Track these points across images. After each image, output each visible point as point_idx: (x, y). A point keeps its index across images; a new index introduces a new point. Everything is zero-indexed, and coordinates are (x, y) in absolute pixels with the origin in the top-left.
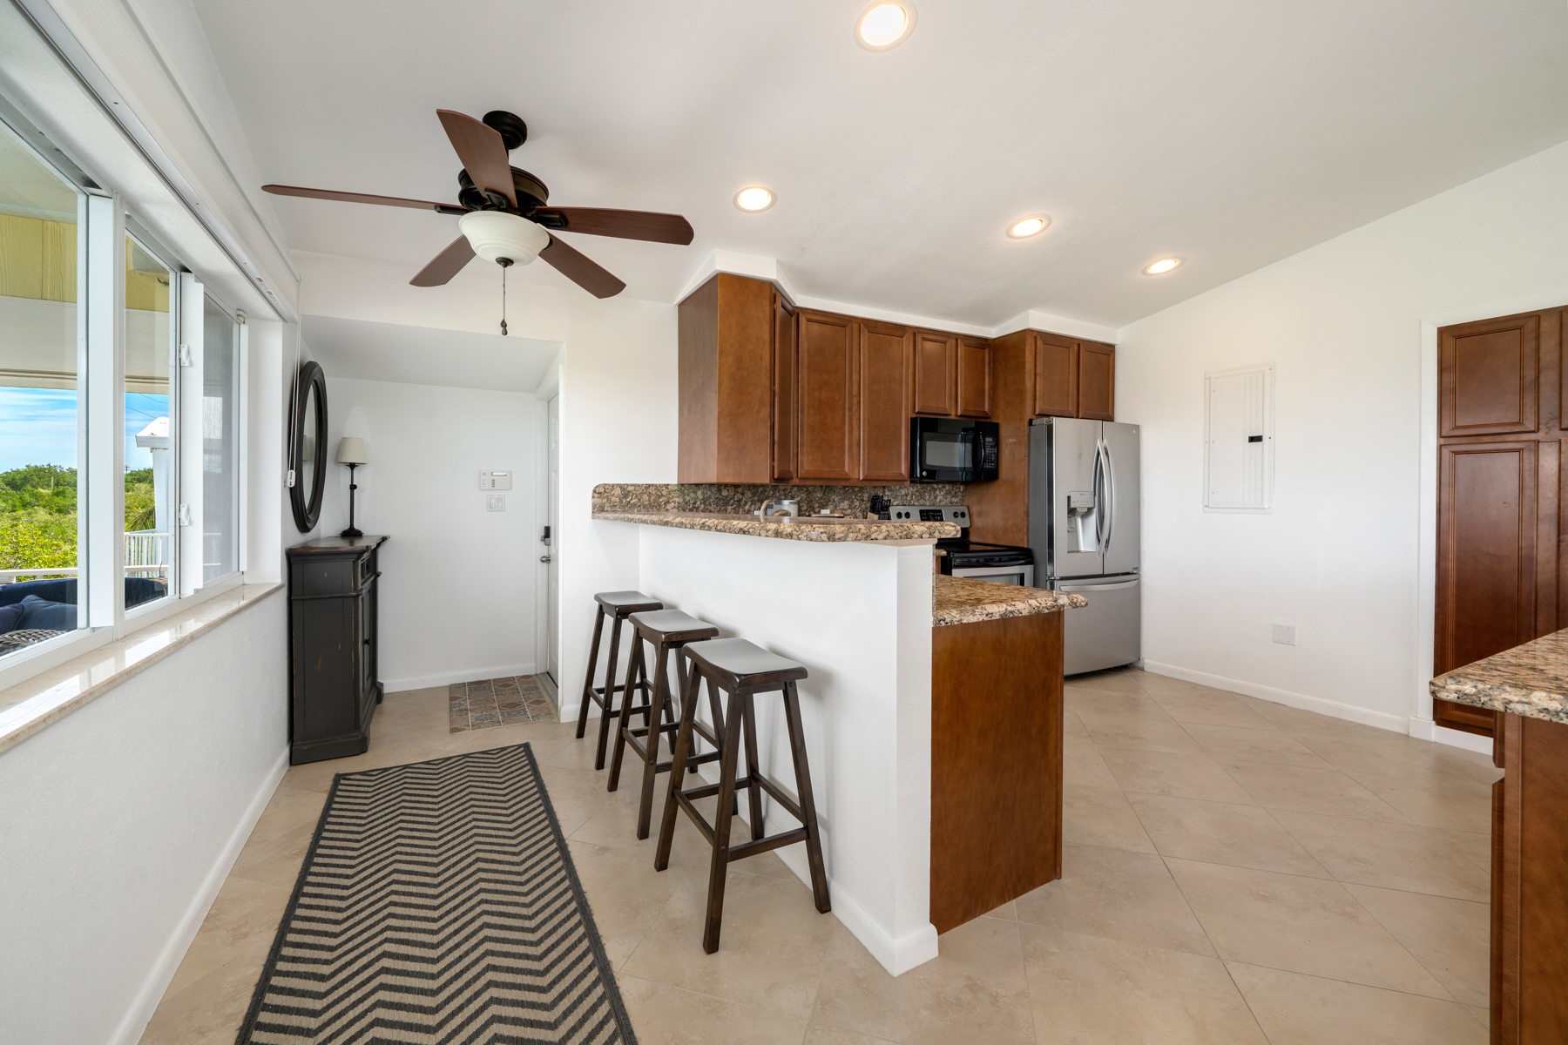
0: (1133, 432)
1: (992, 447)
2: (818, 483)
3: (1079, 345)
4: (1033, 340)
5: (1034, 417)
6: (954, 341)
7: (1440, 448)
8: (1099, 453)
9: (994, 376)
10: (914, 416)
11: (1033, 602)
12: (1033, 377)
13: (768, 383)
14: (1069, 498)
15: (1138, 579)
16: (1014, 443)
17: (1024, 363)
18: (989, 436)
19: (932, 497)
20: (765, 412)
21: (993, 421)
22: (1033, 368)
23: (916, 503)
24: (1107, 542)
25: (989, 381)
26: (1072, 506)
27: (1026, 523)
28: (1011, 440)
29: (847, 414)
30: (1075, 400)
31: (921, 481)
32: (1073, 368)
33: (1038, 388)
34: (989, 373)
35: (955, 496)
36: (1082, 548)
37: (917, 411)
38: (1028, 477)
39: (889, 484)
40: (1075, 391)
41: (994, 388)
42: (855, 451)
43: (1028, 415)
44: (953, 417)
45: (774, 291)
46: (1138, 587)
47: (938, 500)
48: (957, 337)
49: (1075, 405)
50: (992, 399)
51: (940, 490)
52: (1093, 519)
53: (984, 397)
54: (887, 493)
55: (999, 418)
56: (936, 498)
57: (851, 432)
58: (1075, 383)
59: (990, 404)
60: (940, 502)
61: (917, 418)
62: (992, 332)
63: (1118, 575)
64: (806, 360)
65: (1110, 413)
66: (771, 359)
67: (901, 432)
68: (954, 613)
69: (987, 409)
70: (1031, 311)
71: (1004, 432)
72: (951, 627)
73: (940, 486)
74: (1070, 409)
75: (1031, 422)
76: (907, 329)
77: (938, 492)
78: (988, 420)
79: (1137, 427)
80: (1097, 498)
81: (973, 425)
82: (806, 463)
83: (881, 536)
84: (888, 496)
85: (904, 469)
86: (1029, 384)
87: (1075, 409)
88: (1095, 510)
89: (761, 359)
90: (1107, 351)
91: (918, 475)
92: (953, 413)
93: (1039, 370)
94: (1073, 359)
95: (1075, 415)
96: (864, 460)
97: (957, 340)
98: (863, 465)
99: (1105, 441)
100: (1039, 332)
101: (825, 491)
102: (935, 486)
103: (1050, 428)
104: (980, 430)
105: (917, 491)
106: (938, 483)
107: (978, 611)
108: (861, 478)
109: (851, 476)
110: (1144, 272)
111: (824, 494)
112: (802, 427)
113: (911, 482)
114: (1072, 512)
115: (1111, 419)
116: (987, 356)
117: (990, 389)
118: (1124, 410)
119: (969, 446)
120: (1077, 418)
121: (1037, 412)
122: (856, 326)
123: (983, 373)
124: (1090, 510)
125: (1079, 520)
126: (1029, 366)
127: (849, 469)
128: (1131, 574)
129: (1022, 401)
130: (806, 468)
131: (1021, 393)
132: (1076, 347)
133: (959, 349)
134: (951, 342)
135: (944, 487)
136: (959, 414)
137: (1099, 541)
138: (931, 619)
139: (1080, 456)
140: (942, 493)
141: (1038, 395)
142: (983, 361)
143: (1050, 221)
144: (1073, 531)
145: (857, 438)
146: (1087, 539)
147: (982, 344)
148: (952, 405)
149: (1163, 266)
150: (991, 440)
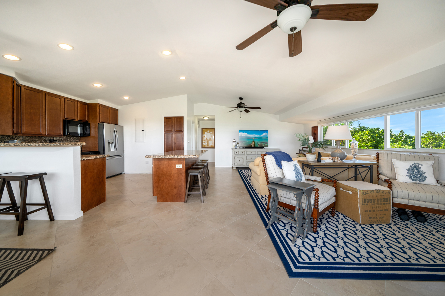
0: (122, 127)
1: (88, 128)
2: (28, 135)
3: (110, 108)
4: (99, 106)
5: (99, 122)
6: (77, 102)
7: (164, 133)
8: (115, 131)
9: (88, 112)
10: (65, 119)
11: (100, 156)
12: (99, 114)
13: (11, 106)
14: (108, 140)
15: (123, 156)
16: (94, 128)
17: (97, 110)
18: (87, 126)
19: (70, 140)
20: (10, 114)
21: (89, 122)
22: (99, 112)
23: (65, 141)
24: (117, 149)
25: (87, 113)
26: (109, 142)
27: (98, 146)
28: (93, 127)
29: (41, 116)
30: (109, 120)
31: (67, 136)
32: (109, 113)
33: (100, 116)
34: (87, 111)
35: (77, 139)
36: (111, 150)
37: (65, 118)
38: (98, 135)
39: (56, 136)
40: (109, 118)
41: (88, 115)
42: (44, 127)
43: (98, 122)
44: (77, 120)
45: (13, 80)
46: (123, 158)
47: (72, 141)
48: (78, 101)
49: (109, 121)
50: (88, 117)
51: (73, 138)
52: (114, 144)
53: (86, 117)
54: (55, 138)
55: (90, 122)
56: (71, 140)
57: (42, 122)
58: (109, 116)
59: (87, 118)
60: (73, 141)
61: (66, 120)
62: (88, 102)
63: (119, 155)
64: (24, 100)
65: (117, 123)
66: (12, 99)
67: (60, 123)
68: (85, 158)
69: (87, 119)
70: (98, 99)
71: (91, 125)
72: (84, 160)
73: (72, 137)
74: (108, 121)
75: (99, 124)
76: (62, 97)
77: (72, 139)
78: (87, 122)
79: (123, 126)
80: (114, 140)
81: (83, 123)
82: (24, 129)
83: (71, 144)
84: (55, 139)
85: (61, 132)
86: (98, 115)
87: (109, 122)
88: (114, 143)
89: (8, 99)
90: (117, 110)
91: (66, 134)
92: (77, 119)
93: (101, 112)
94: (109, 111)
95: (109, 123)
96: (47, 130)
97: (78, 102)
98: (47, 131)
99: (116, 129)
100: (100, 104)
101: (31, 138)
102: (71, 137)
103: (103, 125)
104: (85, 124)
105: (65, 138)
106: (72, 136)
107: (90, 157)
108: (47, 134)
109: (43, 133)
110: (123, 98)
111: (30, 139)
112: (23, 119)
113: (64, 136)
114: (109, 143)
115: (117, 124)
116: (87, 107)
117: (87, 115)
118: (120, 123)
119: (82, 128)
120: (110, 124)
121: (100, 121)
122: (44, 94)
123: (86, 111)
124: (113, 143)
125: (111, 145)
126: (98, 111)
127: (42, 132)
128: (122, 155)
129: (96, 119)
130: (25, 131)
131: (96, 117)
132: (109, 109)
133: (78, 104)
134: (76, 103)
135: (74, 137)
136: (79, 120)
137: (115, 149)
138: (81, 159)
139: (111, 131)
140: (73, 139)
141: (100, 118)
142: (86, 108)
143: (103, 85)
144: (109, 147)
145: (45, 124)
146: (112, 149)
147: (85, 104)
148: (77, 117)
149: (126, 98)
150: (88, 127)
